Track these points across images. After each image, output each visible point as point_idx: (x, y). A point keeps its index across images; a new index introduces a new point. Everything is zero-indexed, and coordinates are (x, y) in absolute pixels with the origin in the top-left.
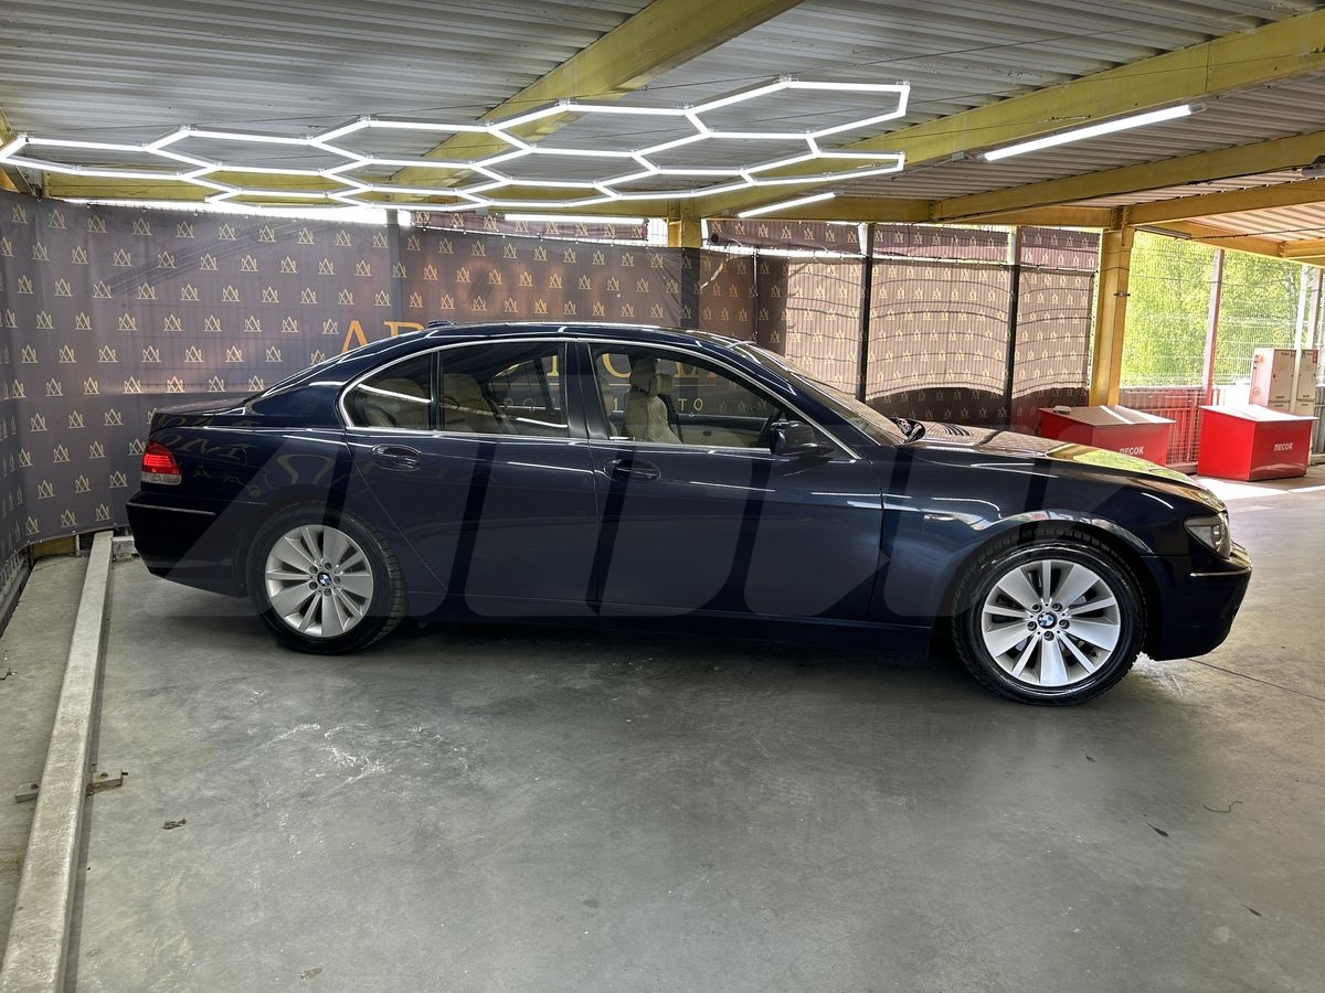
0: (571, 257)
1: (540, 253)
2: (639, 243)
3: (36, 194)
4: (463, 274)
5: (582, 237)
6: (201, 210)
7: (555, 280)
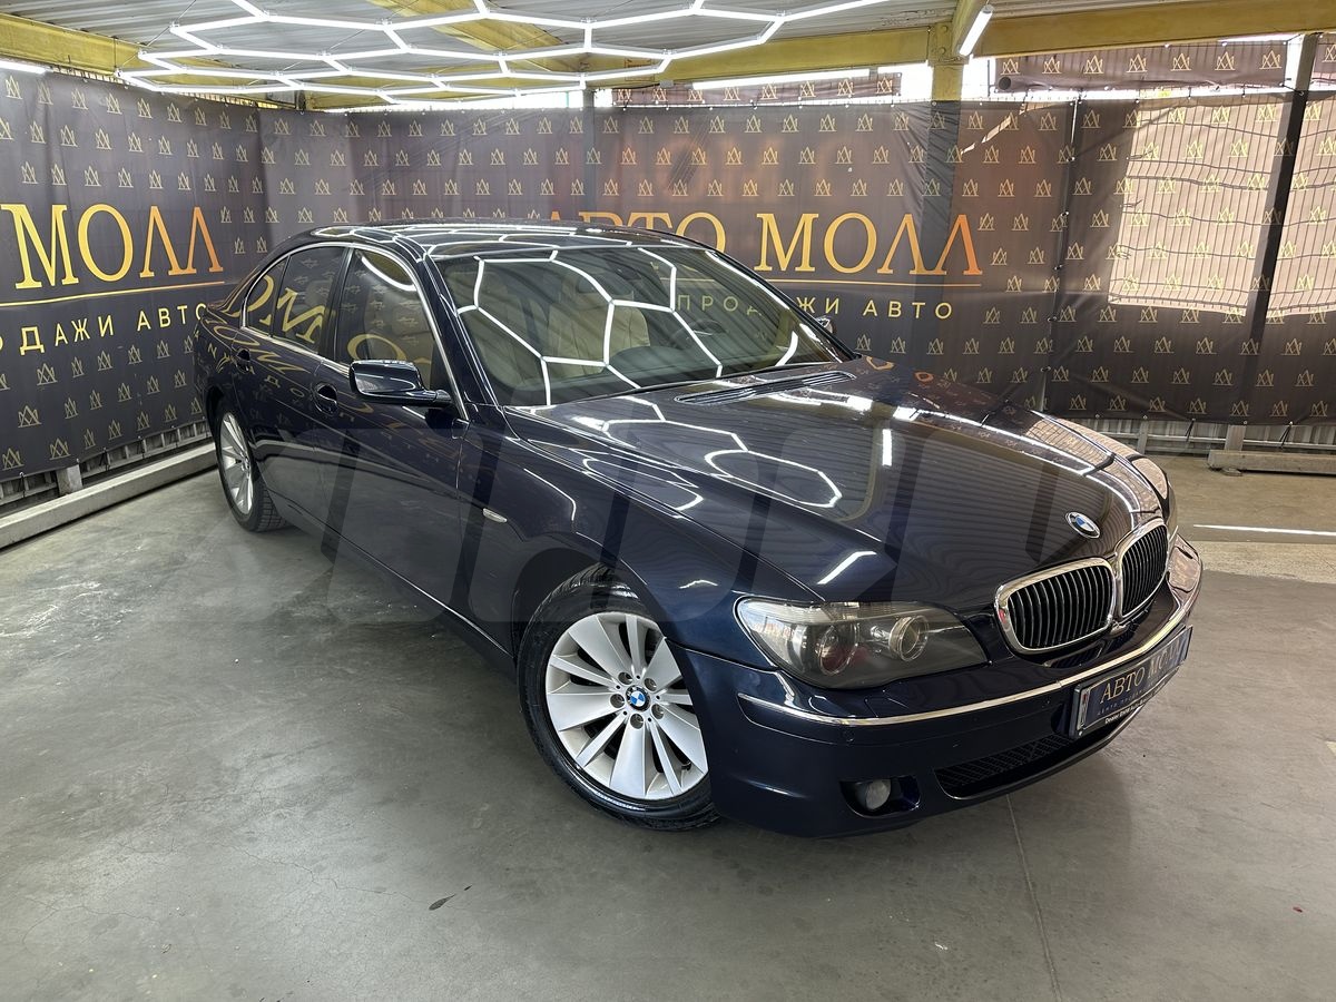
0: (792, 125)
1: (753, 124)
2: (887, 99)
3: (299, 108)
4: (663, 156)
5: (808, 99)
6: (428, 109)
7: (770, 155)
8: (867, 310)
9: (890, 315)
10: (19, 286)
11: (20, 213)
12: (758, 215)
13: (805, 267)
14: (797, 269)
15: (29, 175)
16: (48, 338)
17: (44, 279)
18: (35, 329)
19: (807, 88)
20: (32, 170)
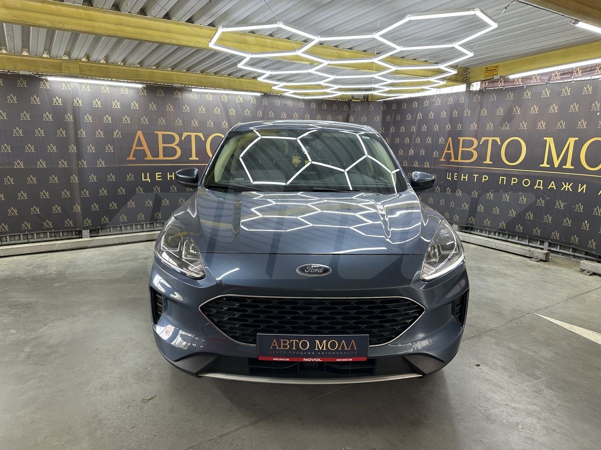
3: (366, 100)
4: (500, 111)
5: (577, 77)
6: (409, 97)
12: (545, 138)
13: (568, 166)
14: (564, 167)
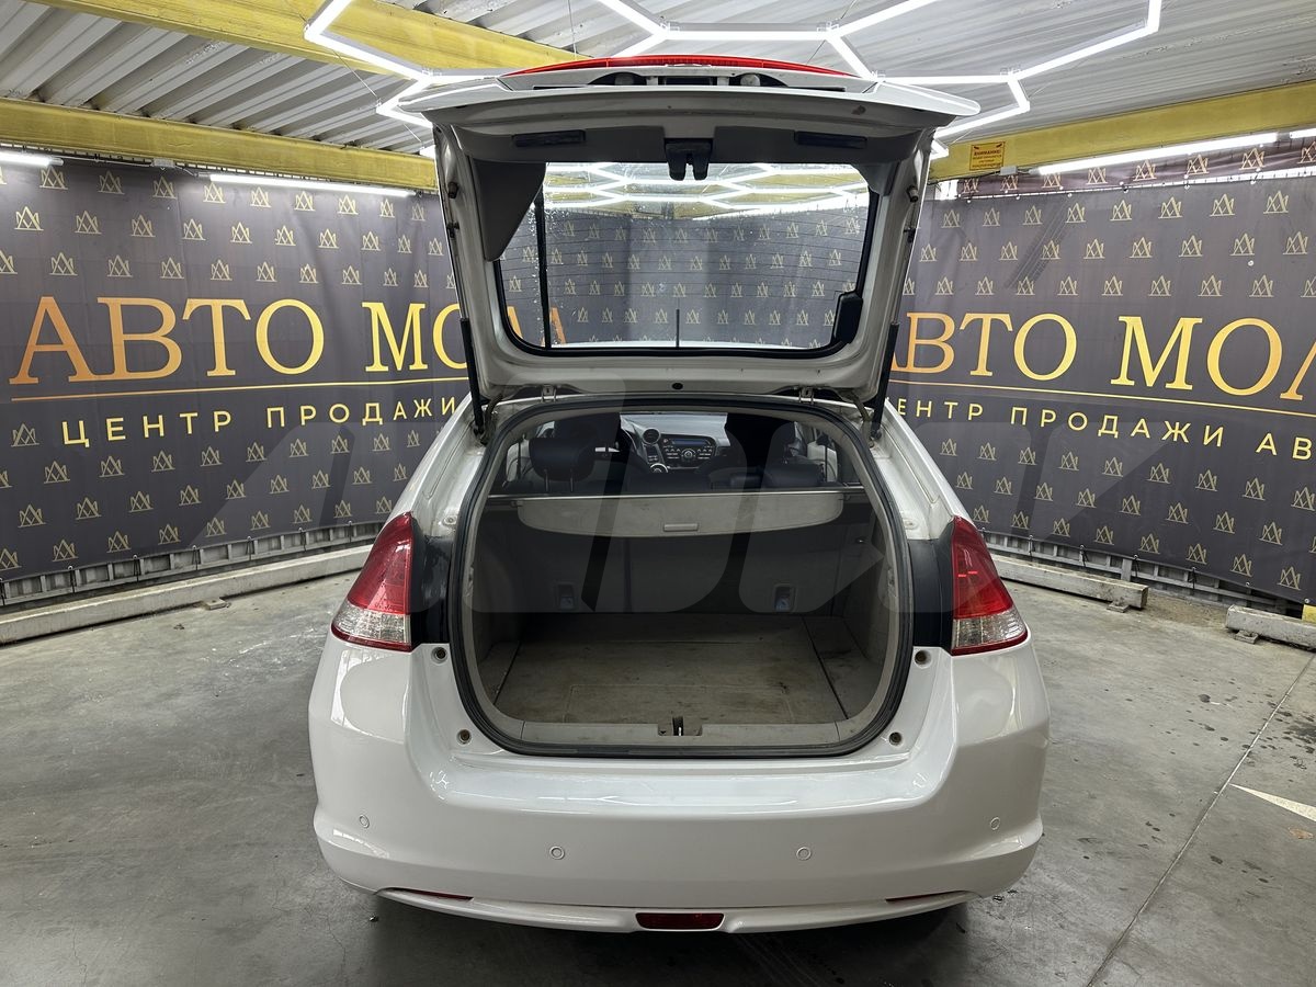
0: (1174, 209)
1: (1122, 210)
3: (667, 218)
5: (1197, 176)
7: (1142, 247)
8: (1262, 446)
9: (1295, 456)
10: (368, 369)
11: (378, 310)
12: (1121, 319)
13: (1180, 383)
14: (1168, 386)
15: (390, 278)
16: (387, 413)
17: (391, 363)
18: (377, 405)
19: (1197, 163)
20: (394, 275)
